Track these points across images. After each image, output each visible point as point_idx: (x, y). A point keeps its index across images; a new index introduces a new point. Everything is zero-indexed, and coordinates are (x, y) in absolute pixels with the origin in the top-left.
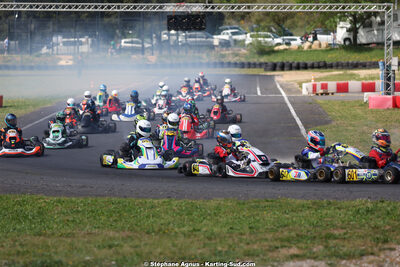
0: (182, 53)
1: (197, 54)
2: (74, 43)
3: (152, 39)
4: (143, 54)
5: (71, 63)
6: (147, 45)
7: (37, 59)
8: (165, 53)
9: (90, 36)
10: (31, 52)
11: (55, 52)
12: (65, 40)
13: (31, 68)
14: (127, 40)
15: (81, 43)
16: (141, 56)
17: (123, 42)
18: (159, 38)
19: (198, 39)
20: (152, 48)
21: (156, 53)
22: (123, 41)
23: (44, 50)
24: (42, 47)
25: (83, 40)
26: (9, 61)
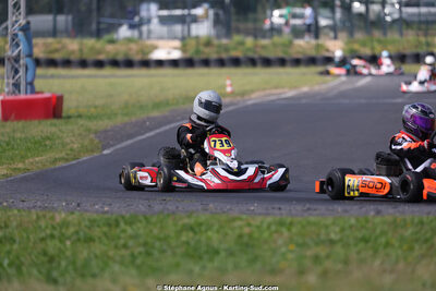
0: (393, 35)
1: (423, 39)
2: (182, 20)
3: (333, 11)
4: (317, 36)
5: (176, 55)
6: (323, 22)
7: (110, 48)
8: (359, 35)
9: (212, 7)
10: (98, 34)
11: (145, 35)
12: (165, 13)
13: (99, 64)
14: (284, 11)
15: (195, 19)
16: (313, 42)
17: (277, 17)
18: (347, 8)
19: (424, 10)
20: (333, 28)
21: (343, 35)
22: (276, 13)
23: (124, 32)
24: (120, 25)
25: (199, 11)
26: (56, 51)
